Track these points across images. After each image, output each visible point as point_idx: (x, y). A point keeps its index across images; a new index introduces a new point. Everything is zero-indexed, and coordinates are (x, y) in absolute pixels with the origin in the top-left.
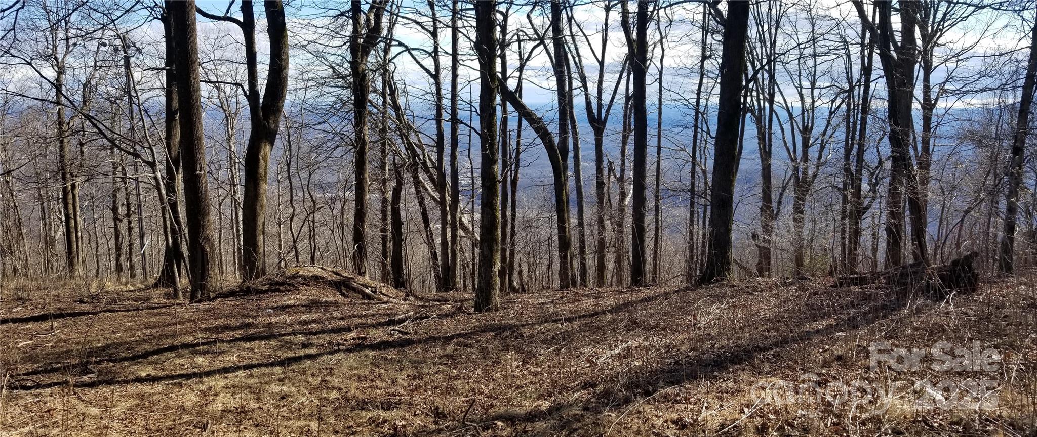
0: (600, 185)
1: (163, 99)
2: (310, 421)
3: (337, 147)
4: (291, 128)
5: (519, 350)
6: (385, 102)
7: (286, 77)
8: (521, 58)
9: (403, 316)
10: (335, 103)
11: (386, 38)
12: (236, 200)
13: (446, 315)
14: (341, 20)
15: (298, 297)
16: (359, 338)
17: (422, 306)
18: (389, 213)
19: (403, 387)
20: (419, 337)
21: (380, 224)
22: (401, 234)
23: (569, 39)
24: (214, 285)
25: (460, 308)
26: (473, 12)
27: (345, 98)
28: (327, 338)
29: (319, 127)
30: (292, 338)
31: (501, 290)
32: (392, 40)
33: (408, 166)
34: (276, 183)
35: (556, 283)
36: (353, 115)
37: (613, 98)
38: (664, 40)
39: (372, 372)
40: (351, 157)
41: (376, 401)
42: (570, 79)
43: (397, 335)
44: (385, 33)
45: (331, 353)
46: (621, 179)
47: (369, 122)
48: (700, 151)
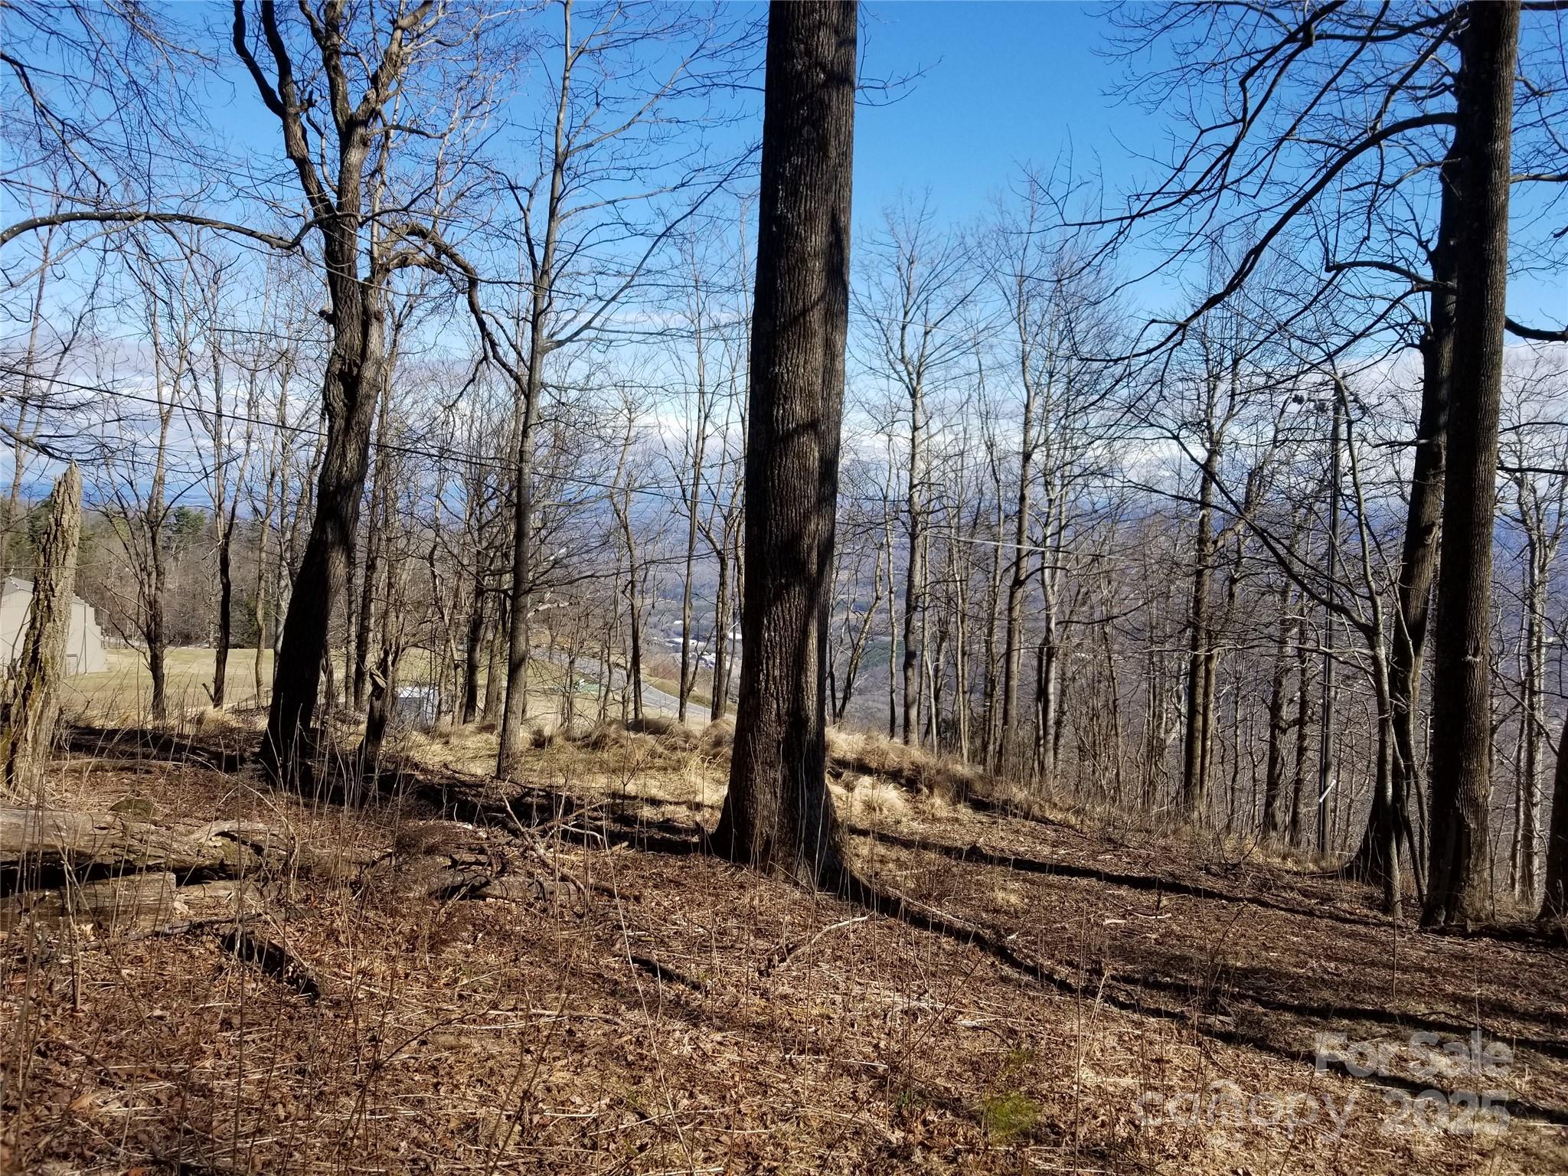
24: (1478, 905)
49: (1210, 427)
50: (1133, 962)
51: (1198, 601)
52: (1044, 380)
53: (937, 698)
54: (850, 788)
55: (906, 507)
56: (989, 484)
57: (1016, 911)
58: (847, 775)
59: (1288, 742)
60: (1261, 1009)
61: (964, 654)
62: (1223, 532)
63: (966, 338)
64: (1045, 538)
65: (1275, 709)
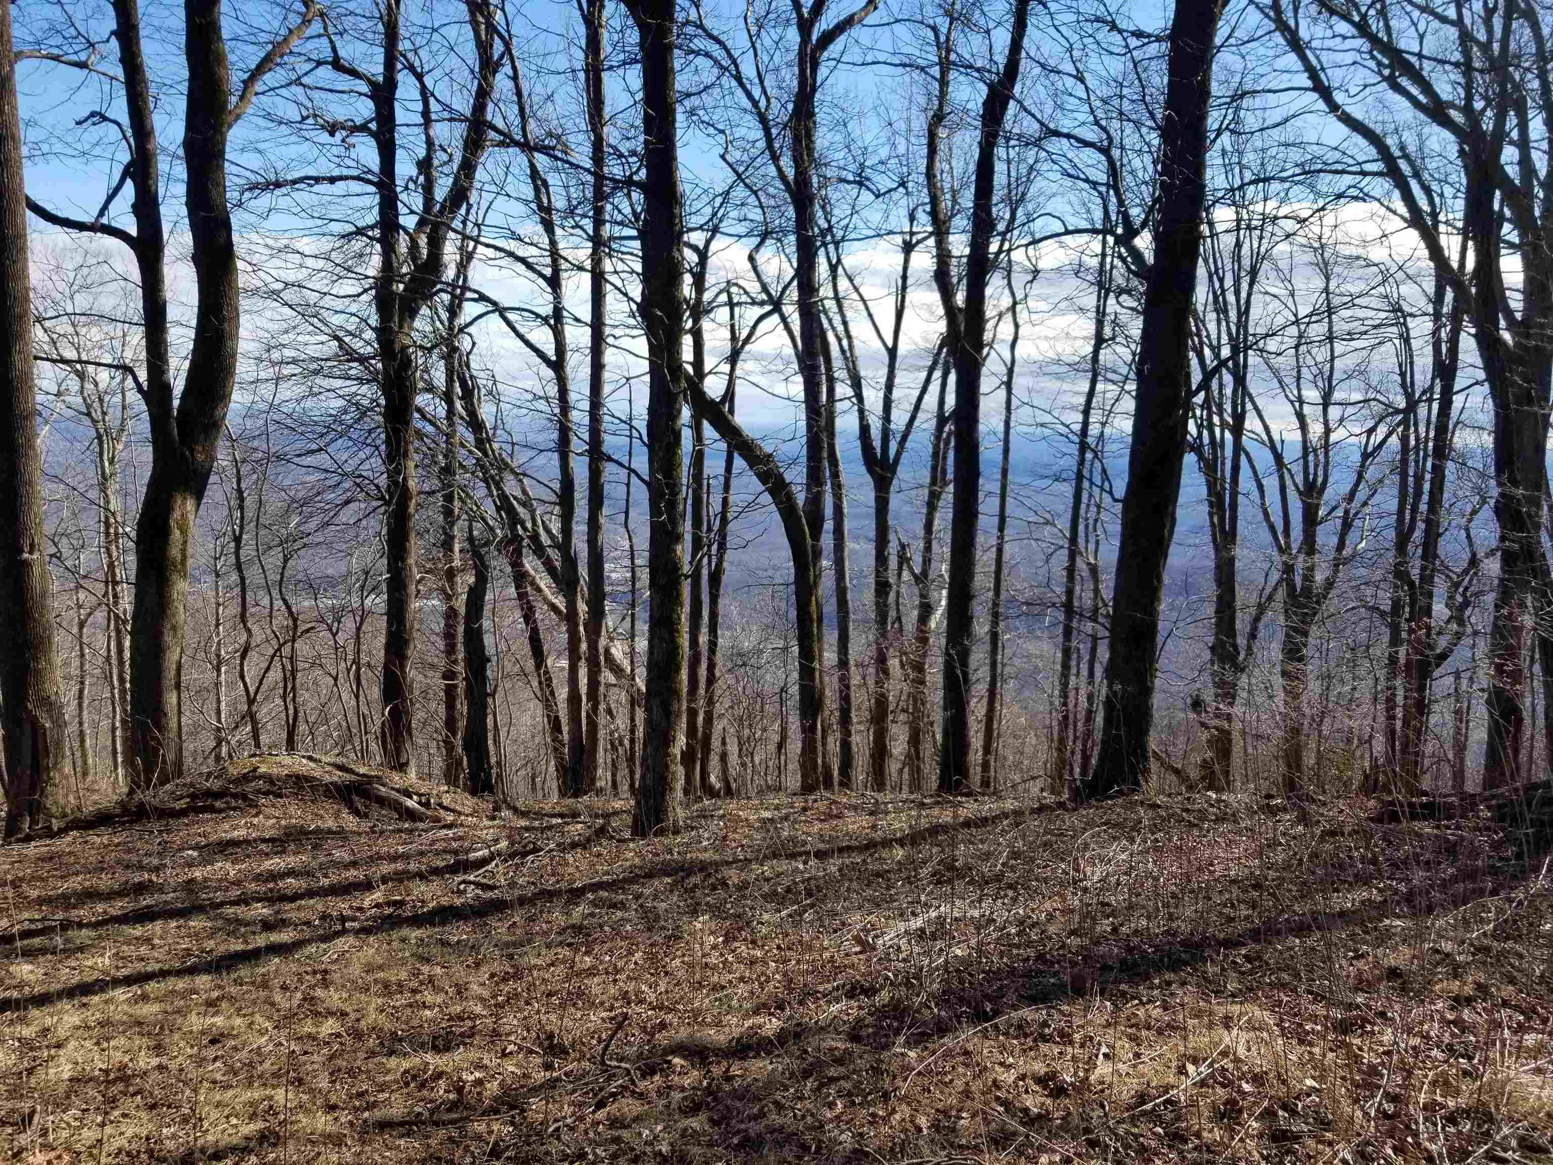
0: (882, 586)
2: (274, 1087)
3: (347, 502)
4: (244, 461)
5: (717, 911)
6: (451, 412)
7: (233, 356)
8: (734, 336)
9: (485, 852)
10: (344, 411)
11: (454, 286)
12: (117, 616)
13: (574, 845)
14: (358, 244)
15: (256, 821)
16: (388, 904)
17: (527, 829)
18: (460, 638)
19: (482, 999)
20: (517, 892)
21: (441, 662)
22: (484, 679)
23: (830, 303)
24: (62, 802)
25: (601, 832)
27: (365, 402)
28: (320, 907)
29: (308, 460)
30: (240, 911)
31: (686, 792)
32: (465, 288)
33: (501, 541)
34: (211, 578)
35: (793, 780)
36: (383, 436)
37: (913, 418)
38: (1019, 308)
39: (416, 974)
40: (377, 524)
41: (420, 1034)
42: (831, 380)
43: (471, 892)
44: (450, 273)
45: (326, 939)
46: (922, 579)
47: (417, 451)
48: (1087, 527)
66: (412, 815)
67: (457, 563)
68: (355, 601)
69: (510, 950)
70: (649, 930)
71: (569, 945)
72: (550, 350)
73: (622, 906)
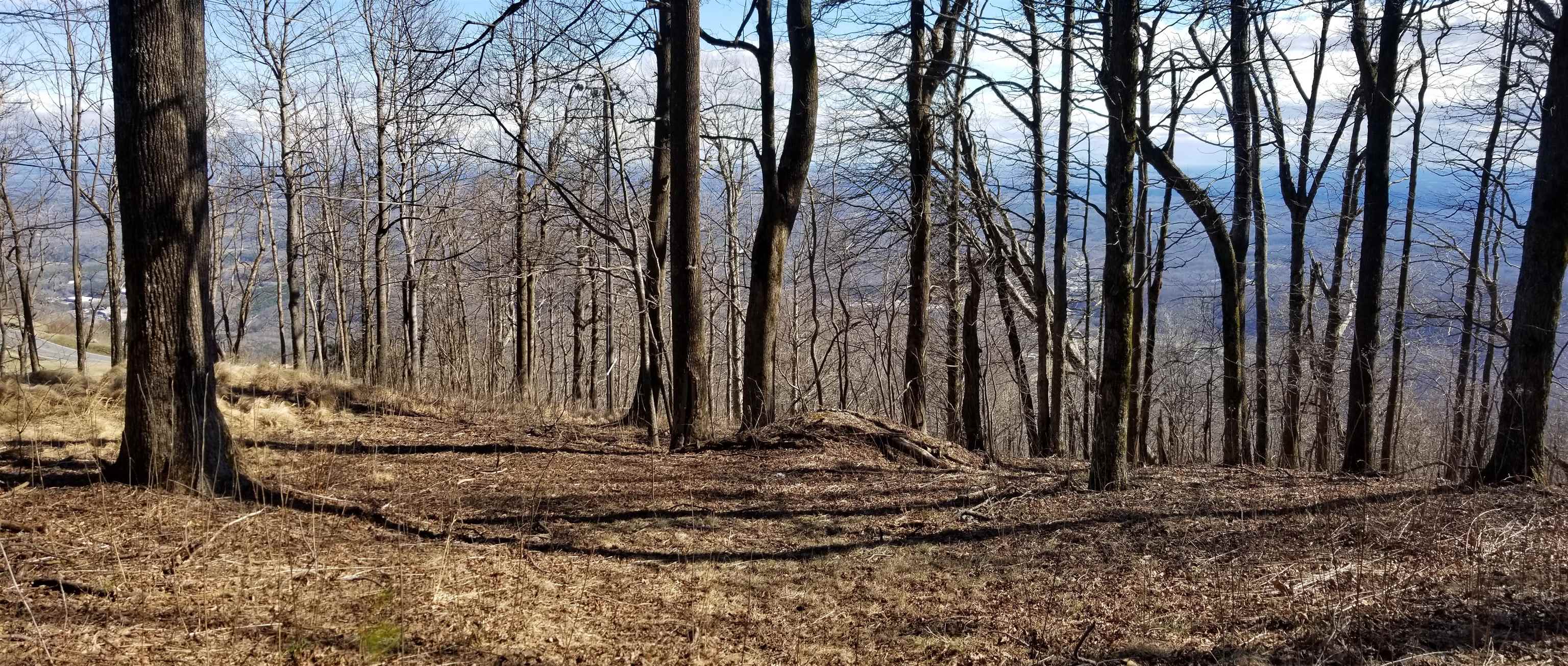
0: (1296, 301)
1: (648, 163)
2: (840, 647)
3: (884, 231)
4: (816, 203)
5: (1158, 553)
6: (955, 164)
7: (813, 127)
8: (1175, 97)
9: (980, 493)
10: (883, 165)
11: (959, 67)
12: (735, 309)
13: (1045, 493)
14: (895, 41)
15: (822, 456)
16: (912, 525)
17: (1009, 478)
18: (960, 334)
19: (982, 601)
20: (1004, 524)
21: (945, 351)
22: (977, 366)
23: (1258, 65)
24: (703, 430)
25: (1065, 484)
26: (1099, 26)
27: (897, 158)
28: (864, 522)
29: (858, 202)
30: (813, 518)
31: (1129, 458)
32: (967, 69)
33: (990, 262)
34: (792, 285)
35: (1217, 455)
36: (909, 183)
37: (1328, 159)
39: (933, 578)
40: (904, 248)
41: (938, 622)
42: (1257, 128)
43: (971, 522)
44: (957, 59)
45: (870, 545)
46: (1333, 294)
47: (932, 193)
48: (1487, 251)
49: (520, 108)
50: (480, 507)
51: (519, 239)
52: (391, 65)
53: (321, 328)
54: (245, 409)
55: (281, 173)
56: (352, 152)
57: (391, 486)
58: (243, 399)
59: (585, 336)
60: (568, 524)
61: (341, 291)
62: (534, 188)
63: (321, 29)
64: (401, 194)
65: (576, 313)
66: (927, 462)
67: (957, 278)
68: (888, 304)
69: (1001, 566)
70: (1106, 561)
71: (1045, 567)
72: (1029, 115)
73: (1084, 541)
